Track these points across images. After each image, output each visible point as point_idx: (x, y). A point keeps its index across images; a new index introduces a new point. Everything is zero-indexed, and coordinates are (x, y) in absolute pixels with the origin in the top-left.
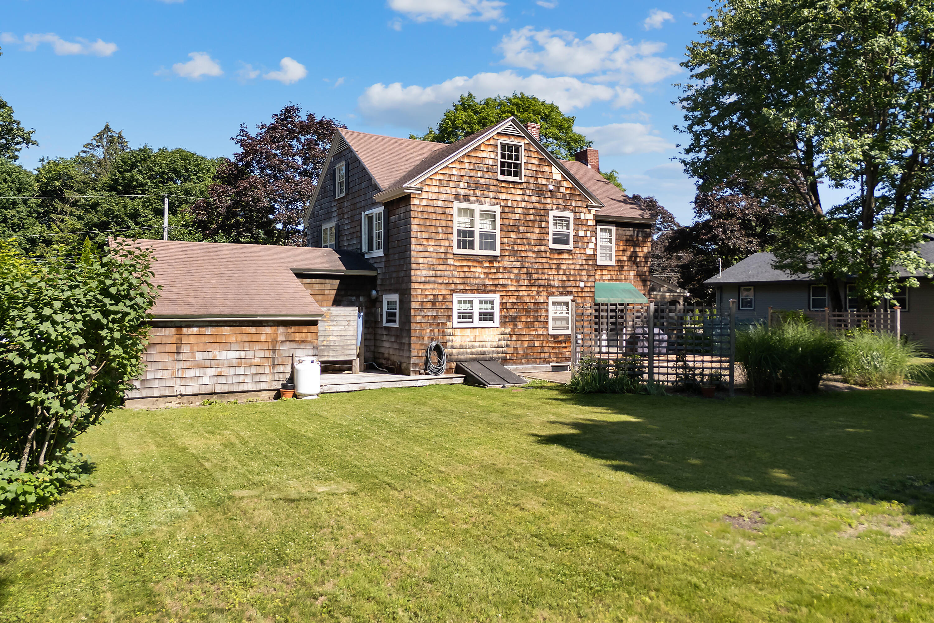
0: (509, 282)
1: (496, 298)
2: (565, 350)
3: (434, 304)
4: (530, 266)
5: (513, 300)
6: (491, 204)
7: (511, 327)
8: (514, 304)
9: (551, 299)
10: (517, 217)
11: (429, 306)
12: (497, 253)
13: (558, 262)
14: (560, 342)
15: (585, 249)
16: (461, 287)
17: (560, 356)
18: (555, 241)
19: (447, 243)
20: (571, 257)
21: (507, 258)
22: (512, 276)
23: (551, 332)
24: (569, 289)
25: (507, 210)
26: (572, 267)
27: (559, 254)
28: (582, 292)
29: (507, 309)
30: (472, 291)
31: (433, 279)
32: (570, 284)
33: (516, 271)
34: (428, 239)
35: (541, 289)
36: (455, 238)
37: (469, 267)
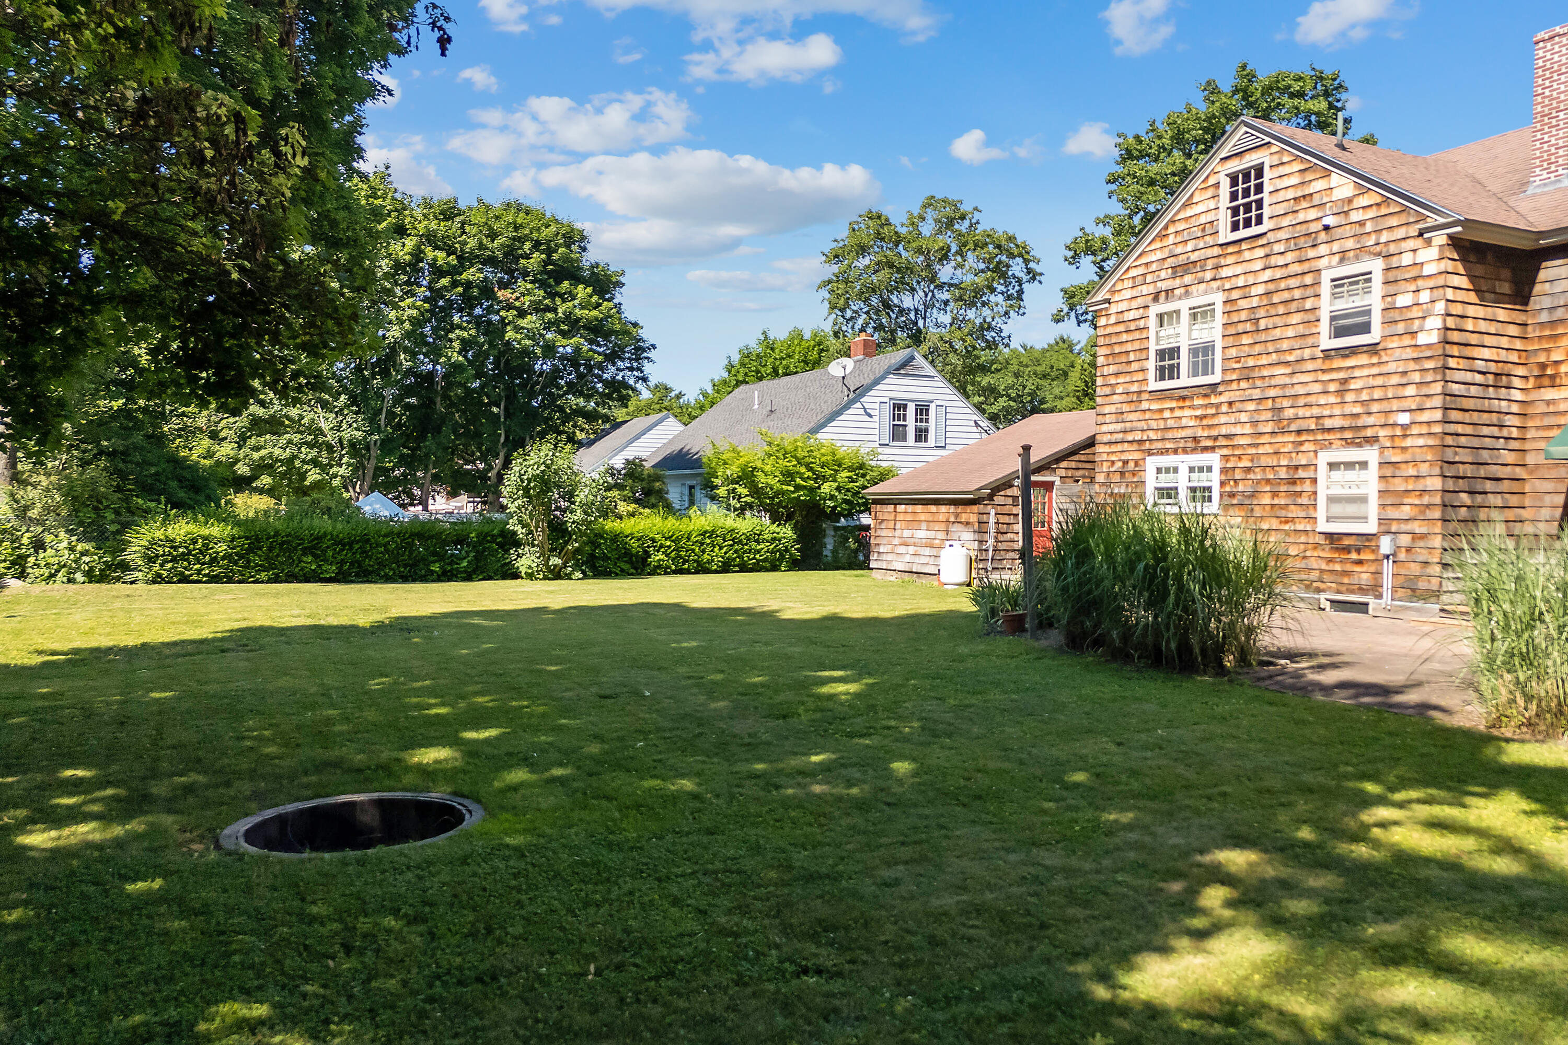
0: (1238, 430)
1: (1214, 459)
2: (1358, 569)
3: (1122, 474)
4: (1280, 393)
5: (1246, 463)
6: (1206, 293)
7: (1243, 514)
8: (1248, 470)
9: (1324, 458)
10: (1255, 302)
11: (1116, 478)
12: (1216, 378)
13: (1341, 375)
14: (1347, 549)
15: (1413, 334)
16: (1159, 445)
17: (1346, 580)
18: (1339, 332)
19: (1140, 376)
20: (1375, 360)
21: (1234, 386)
22: (1244, 417)
23: (1323, 526)
24: (1369, 433)
25: (1235, 295)
26: (1379, 381)
27: (1346, 356)
28: (1405, 436)
29: (1235, 481)
30: (1175, 451)
31: (1121, 436)
32: (1371, 420)
33: (1251, 406)
34: (1117, 374)
35: (1303, 438)
36: (1151, 364)
37: (1172, 409)
